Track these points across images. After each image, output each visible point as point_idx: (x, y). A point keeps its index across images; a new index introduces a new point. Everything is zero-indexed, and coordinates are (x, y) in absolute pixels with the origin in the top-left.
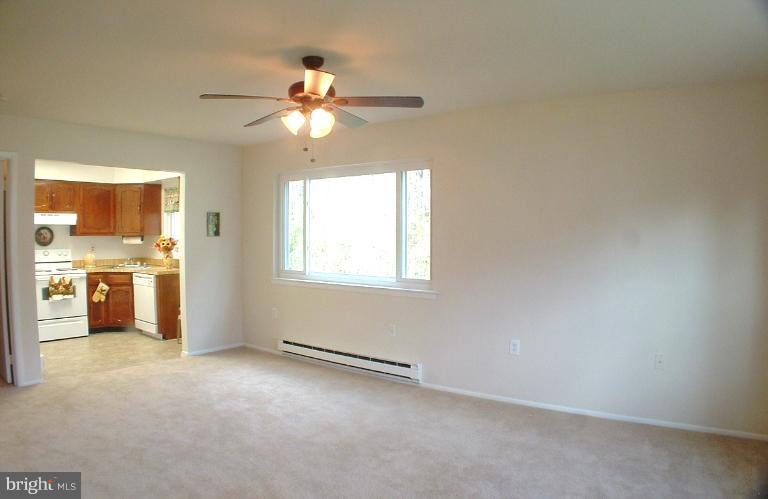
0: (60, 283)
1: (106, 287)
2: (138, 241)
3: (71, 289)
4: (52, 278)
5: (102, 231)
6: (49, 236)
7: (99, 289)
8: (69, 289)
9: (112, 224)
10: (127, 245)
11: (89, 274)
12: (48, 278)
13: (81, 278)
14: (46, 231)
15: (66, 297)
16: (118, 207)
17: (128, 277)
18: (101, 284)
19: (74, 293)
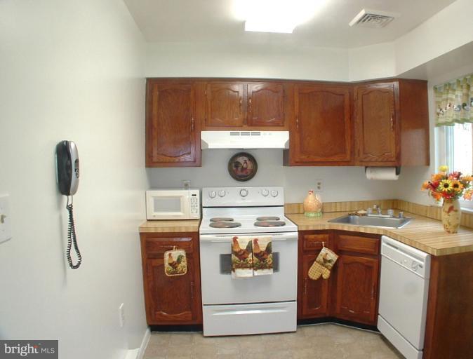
0: (249, 248)
1: (332, 256)
2: (390, 175)
3: (269, 259)
4: (235, 239)
5: (336, 159)
6: (250, 166)
7: (320, 258)
8: (265, 259)
9: (348, 147)
10: (372, 181)
11: (302, 233)
12: (230, 238)
13: (289, 240)
14: (246, 158)
15: (258, 273)
16: (358, 120)
17: (374, 240)
18: (324, 251)
19: (275, 266)
